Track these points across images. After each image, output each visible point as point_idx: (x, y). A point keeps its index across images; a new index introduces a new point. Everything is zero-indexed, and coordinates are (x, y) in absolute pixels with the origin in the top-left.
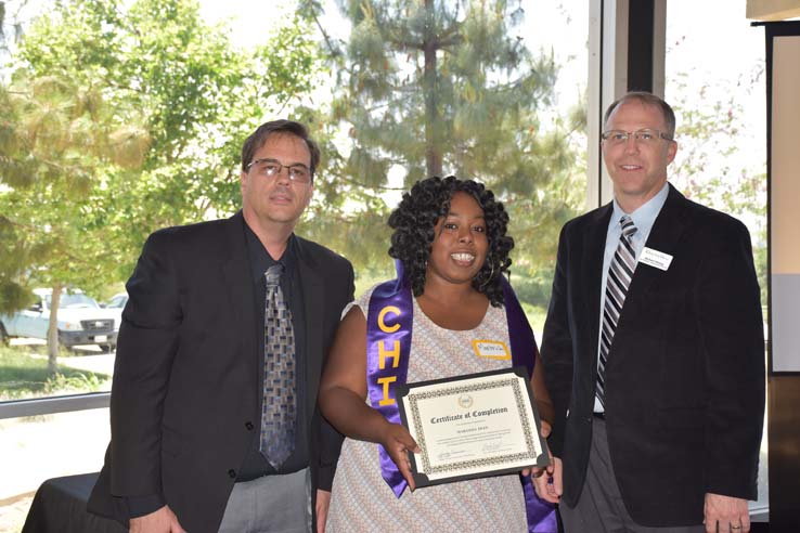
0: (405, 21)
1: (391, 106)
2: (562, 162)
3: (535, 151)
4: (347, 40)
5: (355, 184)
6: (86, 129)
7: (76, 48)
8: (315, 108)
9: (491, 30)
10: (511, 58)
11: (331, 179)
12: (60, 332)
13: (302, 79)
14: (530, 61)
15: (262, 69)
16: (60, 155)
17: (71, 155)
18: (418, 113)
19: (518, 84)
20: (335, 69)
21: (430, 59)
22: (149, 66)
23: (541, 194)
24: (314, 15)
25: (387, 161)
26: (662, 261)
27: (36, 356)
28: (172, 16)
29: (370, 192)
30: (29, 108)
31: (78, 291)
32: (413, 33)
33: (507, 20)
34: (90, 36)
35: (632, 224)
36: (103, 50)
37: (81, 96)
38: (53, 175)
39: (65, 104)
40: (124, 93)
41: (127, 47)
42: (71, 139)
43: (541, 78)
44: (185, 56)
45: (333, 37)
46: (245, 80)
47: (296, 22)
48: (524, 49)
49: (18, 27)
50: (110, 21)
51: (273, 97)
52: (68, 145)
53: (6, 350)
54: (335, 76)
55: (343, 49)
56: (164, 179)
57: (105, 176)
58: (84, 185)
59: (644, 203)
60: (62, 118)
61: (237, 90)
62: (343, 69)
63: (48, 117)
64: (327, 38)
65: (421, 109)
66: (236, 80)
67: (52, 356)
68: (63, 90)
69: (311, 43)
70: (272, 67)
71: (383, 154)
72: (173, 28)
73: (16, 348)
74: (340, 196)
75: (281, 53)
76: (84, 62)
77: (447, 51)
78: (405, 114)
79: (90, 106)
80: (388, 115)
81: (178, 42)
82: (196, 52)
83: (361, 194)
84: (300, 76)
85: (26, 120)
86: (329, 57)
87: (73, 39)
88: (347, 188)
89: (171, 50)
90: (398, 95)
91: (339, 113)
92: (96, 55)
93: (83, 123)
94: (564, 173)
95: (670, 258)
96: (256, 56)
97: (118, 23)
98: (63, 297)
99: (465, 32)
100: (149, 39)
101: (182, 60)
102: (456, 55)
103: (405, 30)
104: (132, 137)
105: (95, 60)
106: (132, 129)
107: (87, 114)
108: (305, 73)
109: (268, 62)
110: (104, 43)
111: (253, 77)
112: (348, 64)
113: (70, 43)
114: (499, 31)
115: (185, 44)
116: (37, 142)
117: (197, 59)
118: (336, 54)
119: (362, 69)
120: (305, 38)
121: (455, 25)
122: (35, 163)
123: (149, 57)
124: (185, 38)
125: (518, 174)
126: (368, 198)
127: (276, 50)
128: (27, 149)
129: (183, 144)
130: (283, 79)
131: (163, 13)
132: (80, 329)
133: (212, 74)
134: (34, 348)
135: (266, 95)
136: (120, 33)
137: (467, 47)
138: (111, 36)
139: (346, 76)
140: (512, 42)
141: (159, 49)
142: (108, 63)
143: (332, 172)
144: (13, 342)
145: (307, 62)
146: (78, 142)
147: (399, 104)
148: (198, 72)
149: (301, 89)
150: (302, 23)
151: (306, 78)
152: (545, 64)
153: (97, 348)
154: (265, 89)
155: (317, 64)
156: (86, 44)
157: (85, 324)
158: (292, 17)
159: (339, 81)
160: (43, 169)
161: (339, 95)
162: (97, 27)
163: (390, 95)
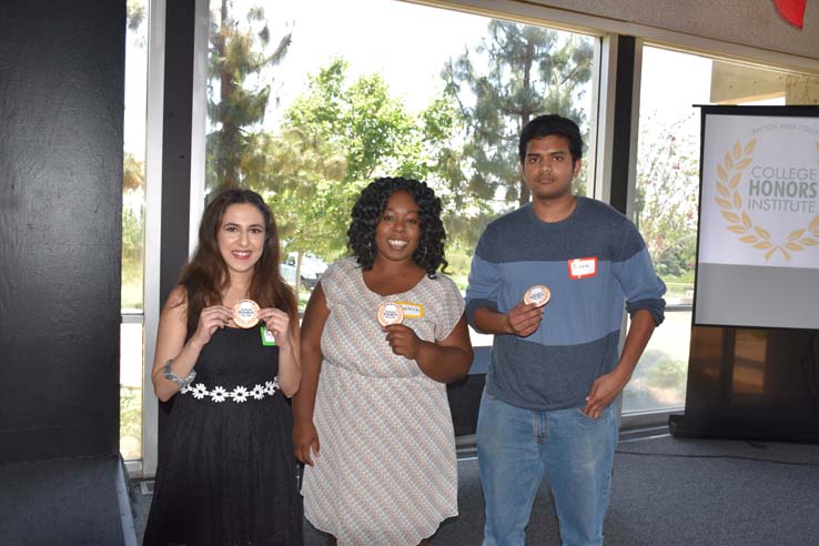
0: (510, 97)
1: (500, 150)
4: (474, 108)
5: (475, 196)
6: (311, 158)
7: (314, 112)
8: (453, 149)
9: (562, 104)
11: (460, 193)
12: (302, 278)
13: (447, 131)
15: (422, 124)
16: (296, 173)
17: (302, 173)
20: (466, 125)
21: (526, 119)
22: (356, 122)
24: (455, 92)
25: (495, 183)
28: (371, 93)
29: (484, 201)
30: (280, 145)
31: (313, 255)
32: (516, 105)
33: (574, 98)
34: (323, 105)
36: (330, 113)
37: (311, 139)
38: (293, 185)
40: (341, 138)
41: (344, 110)
42: (303, 164)
44: (377, 115)
45: (466, 106)
46: (411, 131)
47: (444, 96)
48: (584, 116)
49: (277, 99)
50: (336, 96)
51: (428, 141)
52: (301, 167)
54: (465, 130)
55: (471, 113)
57: (324, 185)
58: (310, 191)
60: (298, 150)
61: (407, 137)
62: (470, 124)
63: (289, 150)
64: (462, 106)
65: (518, 151)
66: (406, 131)
68: (300, 135)
69: (452, 109)
70: (428, 123)
71: (493, 179)
72: (372, 100)
74: (466, 204)
75: (434, 115)
76: (320, 119)
79: (315, 144)
80: (497, 155)
81: (374, 107)
82: (384, 113)
83: (479, 203)
84: (445, 129)
86: (462, 119)
87: (314, 106)
88: (469, 199)
89: (370, 112)
90: (504, 142)
91: (468, 151)
92: (324, 115)
93: (310, 154)
96: (419, 117)
97: (341, 97)
99: (547, 105)
100: (358, 105)
101: (376, 118)
103: (511, 103)
104: (337, 163)
105: (325, 118)
106: (338, 158)
107: (312, 149)
108: (448, 127)
109: (425, 120)
110: (331, 109)
111: (417, 129)
112: (474, 122)
113: (312, 108)
114: (569, 104)
115: (378, 109)
116: (284, 166)
117: (385, 117)
118: (466, 116)
119: (483, 125)
120: (449, 106)
121: (541, 100)
122: (282, 178)
123: (356, 115)
124: (378, 105)
126: (483, 206)
127: (431, 113)
129: (373, 169)
130: (434, 131)
131: (366, 91)
132: (315, 277)
133: (392, 126)
135: (424, 140)
136: (341, 102)
138: (336, 104)
139: (472, 129)
140: (578, 112)
141: (362, 111)
142: (332, 121)
143: (461, 188)
145: (450, 121)
146: (307, 166)
147: (504, 148)
148: (383, 125)
149: (446, 137)
150: (448, 97)
151: (449, 130)
154: (424, 136)
155: (455, 122)
156: (321, 109)
157: (317, 274)
158: (442, 93)
159: (468, 133)
160: (287, 181)
161: (468, 142)
162: (328, 100)
163: (499, 143)
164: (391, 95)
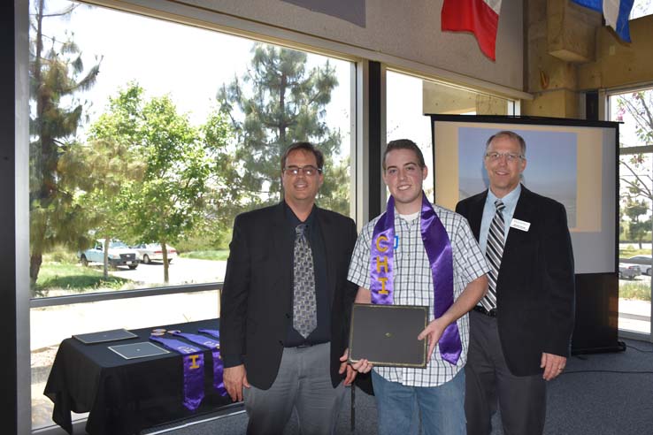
0: (271, 114)
1: (264, 154)
2: (343, 180)
3: (332, 174)
4: (243, 122)
5: (246, 189)
6: (117, 164)
7: (116, 127)
8: (228, 154)
9: (311, 118)
10: (320, 132)
11: (235, 187)
12: (109, 259)
13: (222, 140)
14: (329, 134)
15: (203, 136)
16: (104, 176)
17: (109, 175)
18: (276, 156)
19: (323, 144)
20: (237, 135)
21: (283, 131)
22: (151, 134)
23: (334, 194)
24: (228, 111)
25: (262, 179)
26: (524, 226)
27: (99, 271)
28: (162, 111)
29: (253, 193)
30: (91, 153)
31: (118, 240)
32: (274, 120)
33: (318, 115)
34: (123, 121)
35: (502, 204)
36: (128, 128)
37: (116, 148)
38: (101, 185)
39: (107, 151)
40: (139, 147)
41: (141, 125)
42: (110, 168)
43: (334, 141)
44: (168, 128)
45: (237, 121)
46: (195, 141)
47: (219, 114)
48: (326, 128)
49: (87, 116)
50: (133, 114)
51: (208, 149)
52: (108, 171)
53: (87, 268)
54: (237, 139)
55: (241, 126)
56: (155, 185)
57: (127, 184)
58: (116, 190)
59: (508, 193)
60: (106, 158)
61: (191, 146)
62: (241, 135)
63: (99, 158)
64: (234, 121)
65: (278, 155)
66: (191, 141)
67: (105, 271)
68: (107, 145)
69: (226, 123)
70: (208, 135)
71: (260, 176)
72: (162, 117)
73: (91, 267)
74: (239, 195)
75: (212, 128)
76: (122, 132)
77: (290, 128)
78: (270, 157)
79: (120, 153)
80: (262, 158)
81: (165, 122)
82: (173, 127)
83: (249, 195)
85: (89, 159)
86: (234, 131)
87: (116, 122)
88: (242, 192)
89: (161, 126)
90: (267, 148)
91: (239, 156)
92: (125, 129)
93: (116, 161)
94: (345, 185)
95: (529, 224)
96: (200, 130)
97: (137, 114)
98: (111, 244)
99: (299, 120)
100: (151, 121)
101: (166, 130)
102: (294, 129)
103: (271, 119)
104: (138, 167)
105: (125, 132)
106: (138, 163)
107: (118, 156)
108: (223, 137)
109: (206, 132)
110: (130, 124)
111: (199, 139)
112: (244, 133)
113: (114, 124)
114: (315, 119)
115: (168, 124)
116: (94, 170)
117: (174, 130)
118: (238, 129)
119: (250, 135)
120: (224, 121)
121: (294, 116)
122: (93, 179)
123: (151, 129)
124: (168, 122)
125: (323, 186)
126: (253, 197)
127: (210, 127)
128: (89, 173)
129: (165, 171)
130: (213, 140)
131: (158, 111)
132: (119, 258)
133: (180, 138)
134: (99, 267)
135: (205, 148)
136: (138, 119)
137: (299, 127)
138: (134, 121)
139: (243, 139)
140: (321, 125)
141: (155, 126)
142: (131, 134)
143: (235, 184)
144: (90, 264)
145: (224, 132)
146: (114, 169)
147: (267, 152)
148: (172, 136)
149: (221, 145)
150: (223, 115)
151: (224, 140)
152: (336, 135)
153: (127, 267)
154: (204, 145)
155: (229, 133)
156: (122, 124)
157: (121, 255)
158: (218, 112)
159: (239, 141)
160: (97, 182)
161: (239, 148)
162: (127, 117)
163: (263, 149)
164: (179, 113)
